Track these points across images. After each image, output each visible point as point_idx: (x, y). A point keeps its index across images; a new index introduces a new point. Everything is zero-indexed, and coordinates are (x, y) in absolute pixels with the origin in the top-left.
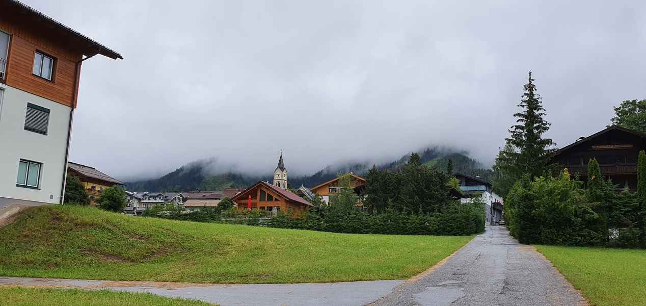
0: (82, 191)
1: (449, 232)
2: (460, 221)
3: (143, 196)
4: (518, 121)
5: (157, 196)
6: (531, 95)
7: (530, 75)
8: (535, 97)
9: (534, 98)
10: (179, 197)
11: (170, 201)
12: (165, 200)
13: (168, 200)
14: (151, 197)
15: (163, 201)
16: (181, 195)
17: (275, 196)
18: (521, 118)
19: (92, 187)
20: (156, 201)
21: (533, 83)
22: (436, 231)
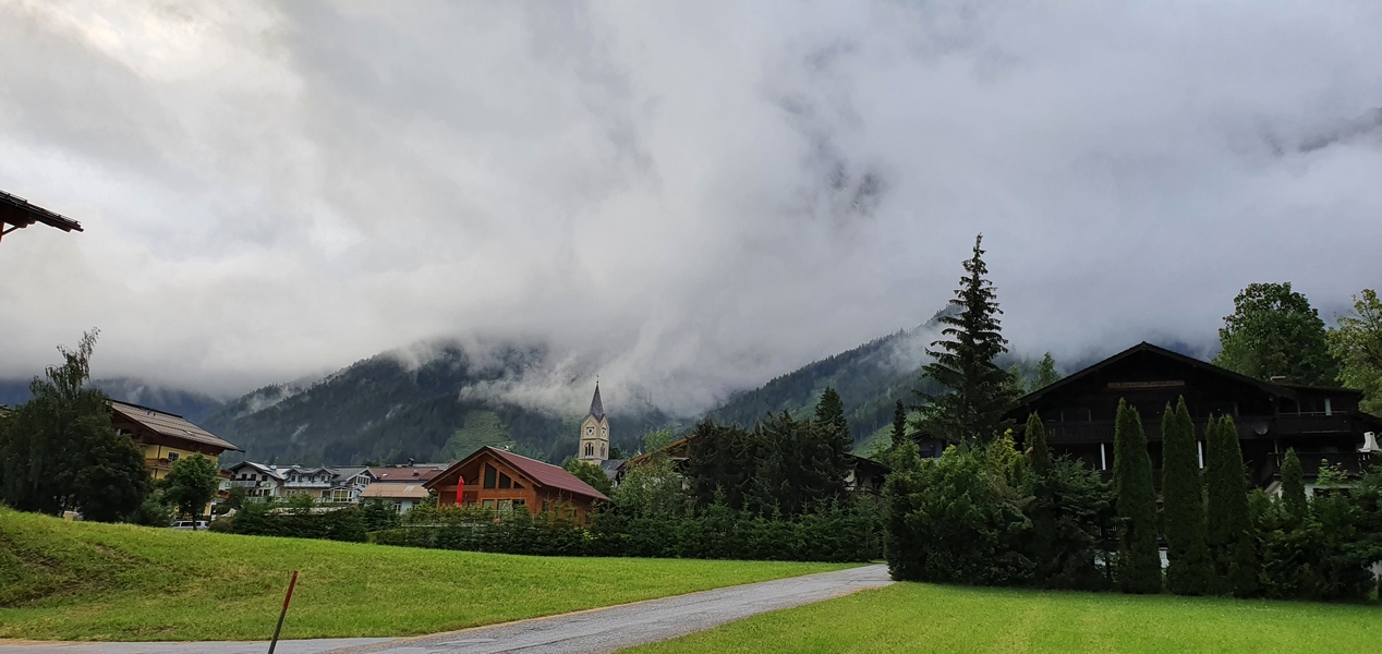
0: (137, 464)
1: (829, 553)
2: (850, 533)
3: (289, 473)
4: (944, 333)
5: (318, 474)
6: (976, 282)
7: (979, 242)
8: (983, 286)
9: (980, 288)
10: (364, 476)
11: (343, 484)
12: (333, 483)
13: (339, 482)
14: (303, 475)
15: (329, 485)
16: (367, 473)
17: (514, 479)
18: (952, 326)
19: (170, 455)
20: (315, 485)
21: (982, 258)
22: (802, 551)
